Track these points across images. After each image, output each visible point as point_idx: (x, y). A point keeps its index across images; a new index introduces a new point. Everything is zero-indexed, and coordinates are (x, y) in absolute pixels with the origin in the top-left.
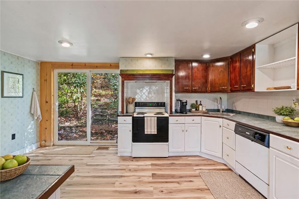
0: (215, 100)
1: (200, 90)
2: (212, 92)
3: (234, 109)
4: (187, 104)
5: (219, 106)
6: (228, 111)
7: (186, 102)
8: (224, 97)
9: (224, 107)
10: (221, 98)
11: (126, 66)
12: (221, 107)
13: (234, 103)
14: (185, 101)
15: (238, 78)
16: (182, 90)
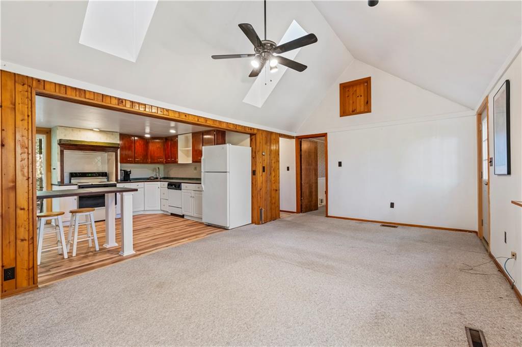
0: (154, 170)
1: (141, 162)
2: (151, 163)
3: (169, 176)
4: (130, 173)
5: (158, 174)
6: (164, 178)
7: (130, 172)
8: (161, 167)
9: (162, 176)
10: (158, 168)
11: (65, 136)
12: (159, 175)
13: (168, 172)
14: (129, 170)
15: (170, 154)
16: (124, 160)
